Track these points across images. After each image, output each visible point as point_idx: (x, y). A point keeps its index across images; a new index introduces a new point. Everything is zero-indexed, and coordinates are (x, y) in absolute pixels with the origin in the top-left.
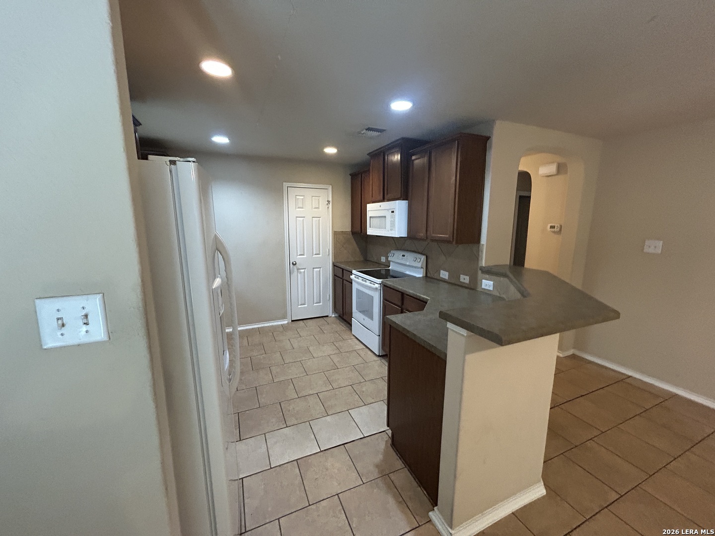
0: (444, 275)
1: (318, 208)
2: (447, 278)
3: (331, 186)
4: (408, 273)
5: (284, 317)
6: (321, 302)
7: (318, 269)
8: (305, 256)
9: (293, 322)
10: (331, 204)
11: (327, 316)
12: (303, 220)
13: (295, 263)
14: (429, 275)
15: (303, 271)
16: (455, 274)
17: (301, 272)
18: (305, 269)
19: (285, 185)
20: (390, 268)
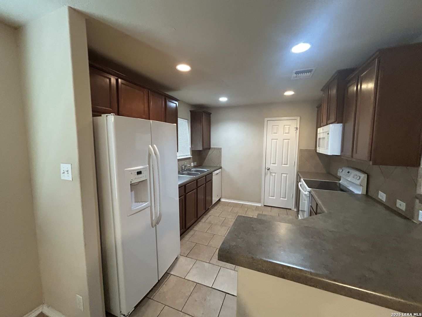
0: (382, 196)
1: (288, 133)
2: (384, 201)
3: (299, 117)
4: (351, 188)
5: (259, 202)
6: (287, 197)
7: (285, 175)
8: (276, 165)
9: (265, 207)
10: (298, 130)
11: (291, 209)
12: (276, 141)
13: (268, 168)
14: (369, 194)
15: (274, 174)
16: (392, 198)
17: (272, 175)
18: (276, 173)
19: (266, 119)
20: (340, 182)
